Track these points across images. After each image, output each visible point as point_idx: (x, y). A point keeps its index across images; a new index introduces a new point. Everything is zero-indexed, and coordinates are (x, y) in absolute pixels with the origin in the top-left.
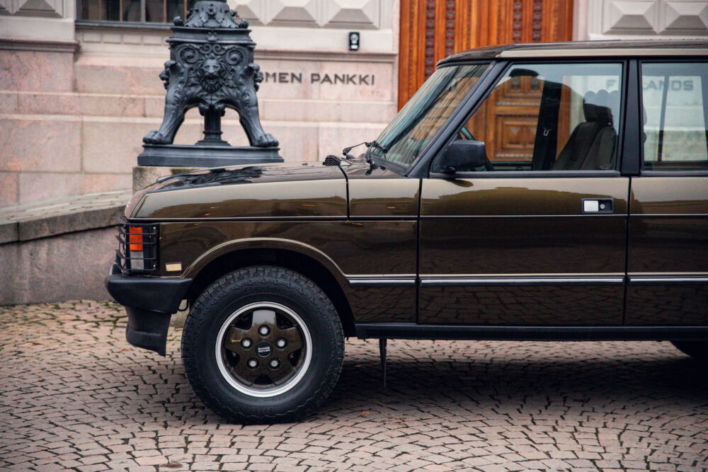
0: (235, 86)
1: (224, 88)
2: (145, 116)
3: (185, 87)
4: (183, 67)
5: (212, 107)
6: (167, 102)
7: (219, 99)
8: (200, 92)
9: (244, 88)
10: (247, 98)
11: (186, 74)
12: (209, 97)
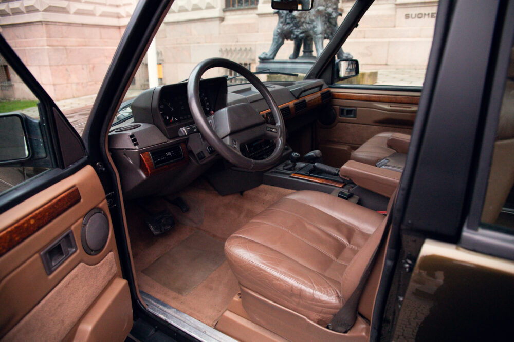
0: (310, 22)
1: (304, 25)
2: (365, 38)
3: (284, 25)
4: (283, 13)
5: (297, 36)
6: (274, 35)
7: (300, 31)
8: (291, 27)
9: (314, 23)
10: (315, 29)
11: (284, 17)
12: (296, 30)
